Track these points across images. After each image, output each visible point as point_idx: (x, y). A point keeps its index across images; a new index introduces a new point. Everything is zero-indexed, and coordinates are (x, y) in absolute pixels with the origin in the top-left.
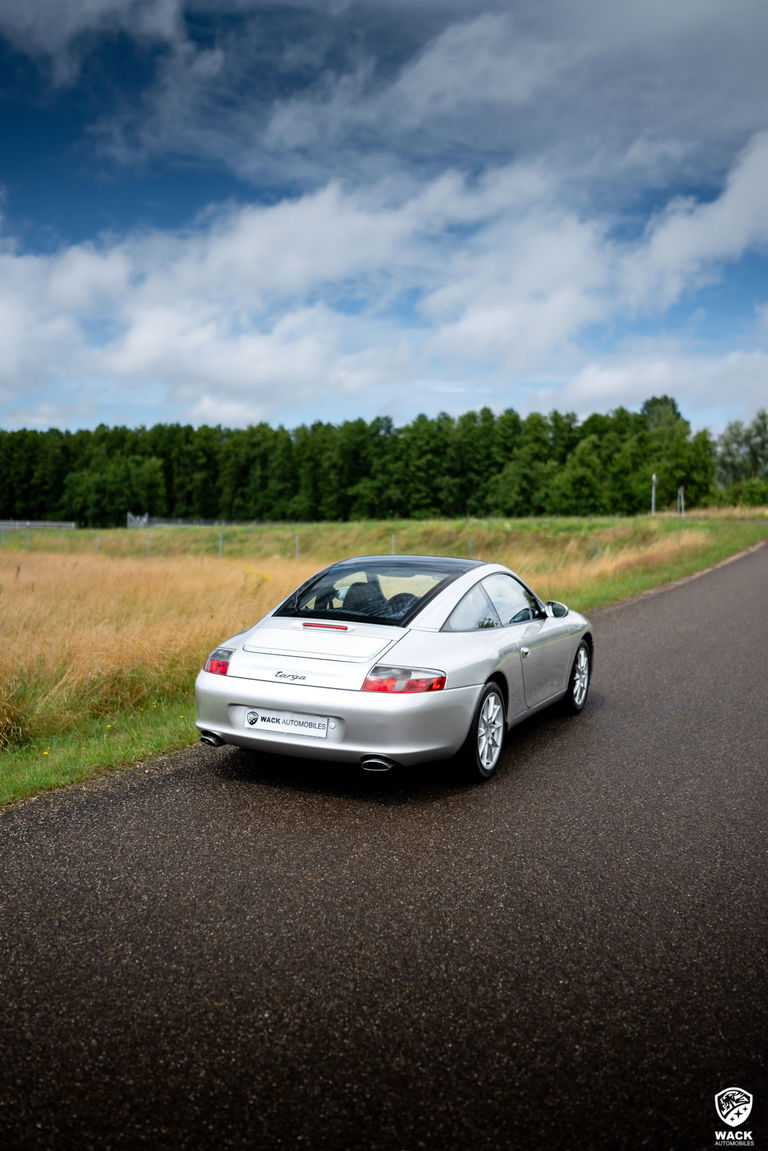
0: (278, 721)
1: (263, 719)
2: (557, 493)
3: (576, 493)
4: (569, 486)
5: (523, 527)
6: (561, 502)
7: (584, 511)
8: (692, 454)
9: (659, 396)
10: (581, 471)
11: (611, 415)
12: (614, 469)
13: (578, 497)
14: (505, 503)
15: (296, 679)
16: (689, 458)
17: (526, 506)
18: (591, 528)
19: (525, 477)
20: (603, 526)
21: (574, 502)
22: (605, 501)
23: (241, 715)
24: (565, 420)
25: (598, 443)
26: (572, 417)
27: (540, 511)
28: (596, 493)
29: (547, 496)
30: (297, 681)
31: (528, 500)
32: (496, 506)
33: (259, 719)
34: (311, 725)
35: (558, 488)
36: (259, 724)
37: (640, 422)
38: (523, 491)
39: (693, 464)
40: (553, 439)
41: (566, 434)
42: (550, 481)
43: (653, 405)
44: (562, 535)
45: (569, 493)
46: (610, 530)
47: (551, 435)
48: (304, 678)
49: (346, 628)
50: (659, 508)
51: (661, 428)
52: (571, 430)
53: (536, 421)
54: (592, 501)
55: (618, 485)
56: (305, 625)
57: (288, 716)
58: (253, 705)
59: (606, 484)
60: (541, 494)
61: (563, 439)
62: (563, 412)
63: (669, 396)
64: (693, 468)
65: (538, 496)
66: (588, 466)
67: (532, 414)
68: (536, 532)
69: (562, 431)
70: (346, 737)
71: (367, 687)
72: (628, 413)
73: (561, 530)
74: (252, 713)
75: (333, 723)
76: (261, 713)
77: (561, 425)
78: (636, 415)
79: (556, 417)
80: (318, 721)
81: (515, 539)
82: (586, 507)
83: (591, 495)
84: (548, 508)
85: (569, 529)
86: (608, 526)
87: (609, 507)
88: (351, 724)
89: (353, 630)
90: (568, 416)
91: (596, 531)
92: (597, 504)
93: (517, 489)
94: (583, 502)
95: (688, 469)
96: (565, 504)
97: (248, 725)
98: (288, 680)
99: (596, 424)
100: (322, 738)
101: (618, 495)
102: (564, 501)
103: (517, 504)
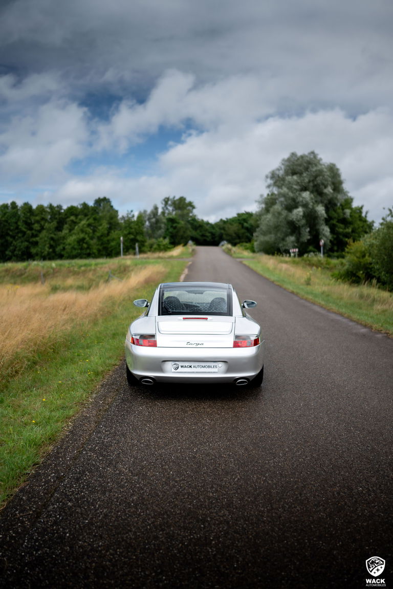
0: (190, 367)
1: (182, 367)
2: (70, 247)
3: (80, 247)
4: (76, 243)
5: (61, 265)
6: (72, 252)
7: (84, 256)
8: (136, 227)
9: (102, 197)
10: (82, 235)
11: (79, 207)
12: (98, 234)
13: (81, 249)
14: (42, 253)
15: (198, 345)
16: (135, 229)
17: (53, 254)
18: (96, 265)
19: (52, 239)
20: (102, 264)
21: (79, 251)
22: (95, 251)
23: (169, 366)
24: (56, 209)
25: (75, 220)
26: (60, 207)
27: (61, 257)
28: (90, 247)
29: (64, 249)
30: (199, 346)
31: (54, 251)
32: (37, 254)
33: (180, 367)
34: (209, 367)
35: (70, 244)
36: (180, 369)
37: (94, 210)
38: (51, 246)
39: (138, 232)
40: (50, 218)
41: (57, 216)
42: (65, 241)
43: (99, 201)
44: (83, 268)
45: (76, 247)
46: (107, 265)
47: (49, 217)
48: (203, 344)
49: (207, 319)
50: (125, 254)
51: (105, 213)
52: (60, 213)
53: (41, 209)
54: (88, 251)
55: (100, 243)
56: (184, 319)
57: (196, 364)
58: (175, 360)
59: (95, 241)
60: (61, 247)
61: (56, 218)
62: (55, 205)
63: (107, 197)
64: (137, 233)
65: (58, 249)
66: (86, 233)
67: (38, 206)
68: (68, 267)
69: (55, 214)
70: (228, 370)
71: (236, 345)
72: (88, 206)
73: (81, 266)
74: (175, 364)
75: (220, 365)
76: (180, 364)
77: (55, 212)
78: (91, 206)
79: (51, 207)
80: (212, 364)
81: (57, 272)
82: (85, 254)
83: (88, 248)
84: (66, 255)
85: (85, 265)
86: (105, 264)
87: (97, 254)
88: (230, 364)
89: (211, 320)
90: (58, 207)
91: (99, 266)
92: (91, 252)
93: (48, 245)
94: (84, 252)
95: (135, 234)
96: (75, 252)
97: (173, 370)
98: (194, 346)
99: (72, 210)
100: (217, 372)
101: (101, 248)
102: (74, 251)
103: (49, 254)
